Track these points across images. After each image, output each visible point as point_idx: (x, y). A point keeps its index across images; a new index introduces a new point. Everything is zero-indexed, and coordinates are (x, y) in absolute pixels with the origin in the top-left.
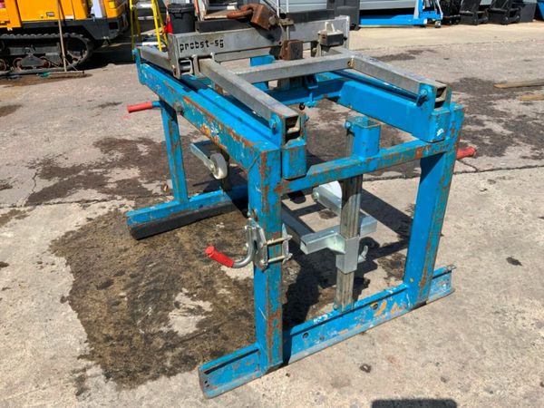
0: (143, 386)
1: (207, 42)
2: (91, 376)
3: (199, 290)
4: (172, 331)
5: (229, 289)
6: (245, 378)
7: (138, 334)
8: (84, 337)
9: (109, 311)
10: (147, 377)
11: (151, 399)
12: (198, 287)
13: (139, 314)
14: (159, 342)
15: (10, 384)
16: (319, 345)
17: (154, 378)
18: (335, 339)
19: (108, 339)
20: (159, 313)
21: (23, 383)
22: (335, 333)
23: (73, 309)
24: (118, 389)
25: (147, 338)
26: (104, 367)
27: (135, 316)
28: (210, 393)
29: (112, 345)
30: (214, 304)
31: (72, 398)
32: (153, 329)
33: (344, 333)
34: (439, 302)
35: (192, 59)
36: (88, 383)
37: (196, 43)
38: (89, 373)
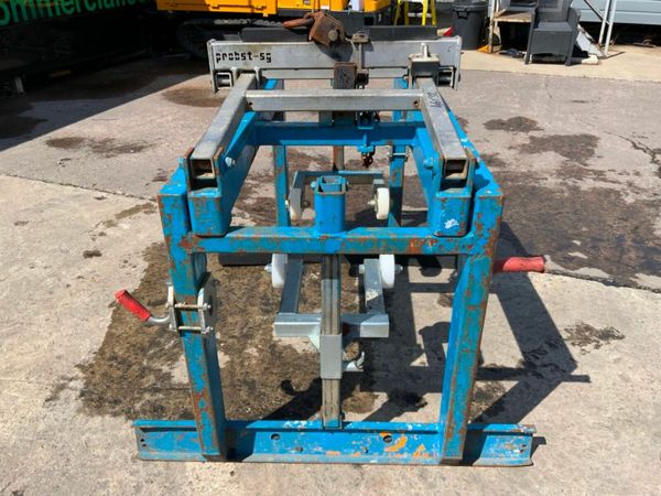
0: (100, 418)
1: (250, 54)
2: (71, 389)
3: (231, 340)
4: (170, 373)
5: (260, 351)
6: (189, 455)
7: (140, 364)
8: (96, 348)
9: (137, 331)
10: (110, 410)
11: (94, 433)
12: (233, 337)
13: (158, 344)
14: (150, 379)
15: (11, 367)
16: (293, 455)
17: (115, 415)
18: (315, 458)
19: (114, 358)
20: (175, 350)
21: (20, 370)
22: (320, 449)
23: (112, 317)
24: (79, 411)
25: (144, 372)
26: (87, 384)
27: (153, 343)
28: (144, 454)
29: (111, 366)
30: (232, 362)
31: (40, 401)
32: (156, 365)
33: (331, 454)
34: (493, 470)
35: (231, 72)
36: (62, 394)
37: (236, 54)
38: (72, 384)
